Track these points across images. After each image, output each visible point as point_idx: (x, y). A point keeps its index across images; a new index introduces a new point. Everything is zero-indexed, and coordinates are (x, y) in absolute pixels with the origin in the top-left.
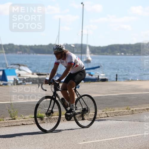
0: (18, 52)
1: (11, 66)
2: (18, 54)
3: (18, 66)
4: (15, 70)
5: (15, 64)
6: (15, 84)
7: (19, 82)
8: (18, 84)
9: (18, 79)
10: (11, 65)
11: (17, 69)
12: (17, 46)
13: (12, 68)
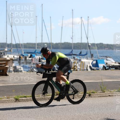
1: (101, 58)
6: (104, 69)
7: (107, 68)
11: (105, 60)
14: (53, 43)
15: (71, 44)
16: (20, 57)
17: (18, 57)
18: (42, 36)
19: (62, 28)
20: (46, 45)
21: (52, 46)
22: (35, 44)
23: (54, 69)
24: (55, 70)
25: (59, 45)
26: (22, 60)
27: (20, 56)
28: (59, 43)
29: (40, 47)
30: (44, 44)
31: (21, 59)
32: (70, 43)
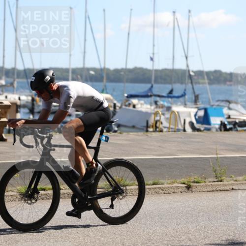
0: (228, 83)
1: (217, 103)
2: (228, 85)
3: (228, 103)
4: (223, 109)
5: (223, 101)
6: (223, 129)
7: (228, 127)
8: (226, 130)
9: (226, 123)
10: (218, 101)
11: (226, 108)
12: (226, 73)
13: (218, 105)
14: (108, 70)
15: (150, 71)
16: (33, 100)
17: (30, 98)
18: (85, 52)
19: (129, 34)
20: (92, 72)
21: (108, 75)
22: (67, 70)
23: (110, 129)
24: (113, 131)
25: (122, 73)
26: (39, 106)
27: (34, 96)
28: (122, 70)
29: (79, 77)
30: (88, 70)
31: (35, 103)
32: (146, 70)
